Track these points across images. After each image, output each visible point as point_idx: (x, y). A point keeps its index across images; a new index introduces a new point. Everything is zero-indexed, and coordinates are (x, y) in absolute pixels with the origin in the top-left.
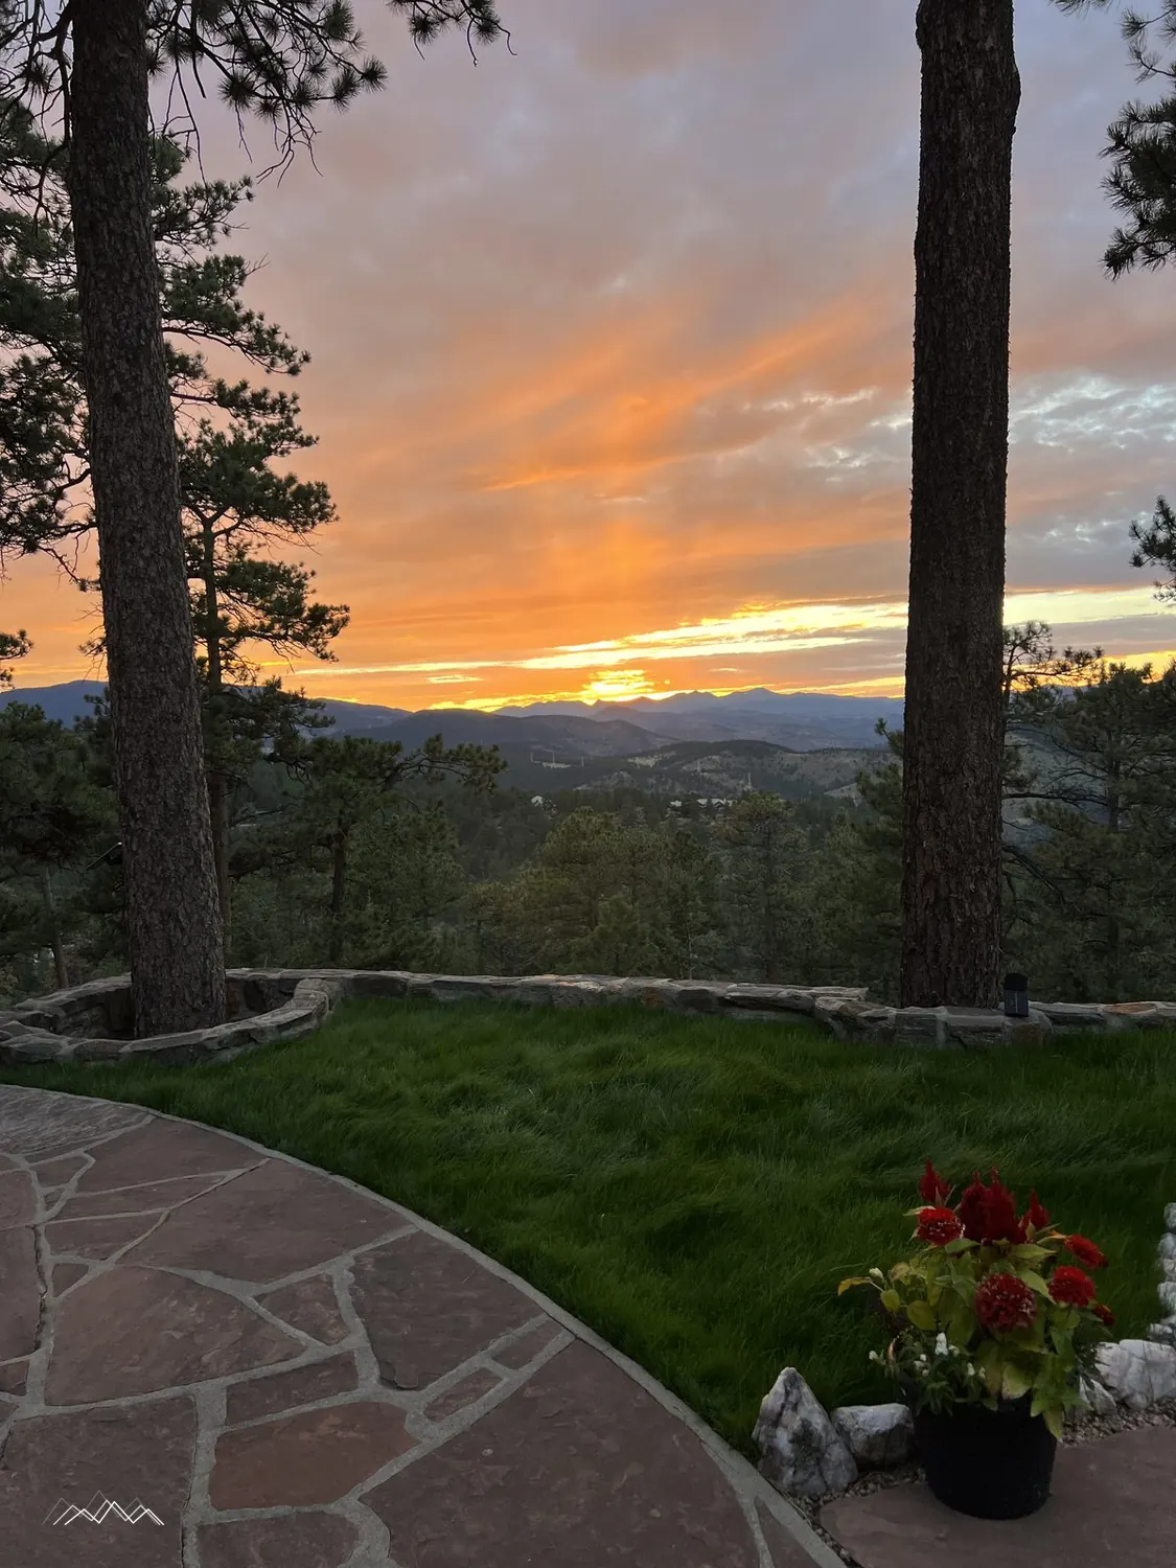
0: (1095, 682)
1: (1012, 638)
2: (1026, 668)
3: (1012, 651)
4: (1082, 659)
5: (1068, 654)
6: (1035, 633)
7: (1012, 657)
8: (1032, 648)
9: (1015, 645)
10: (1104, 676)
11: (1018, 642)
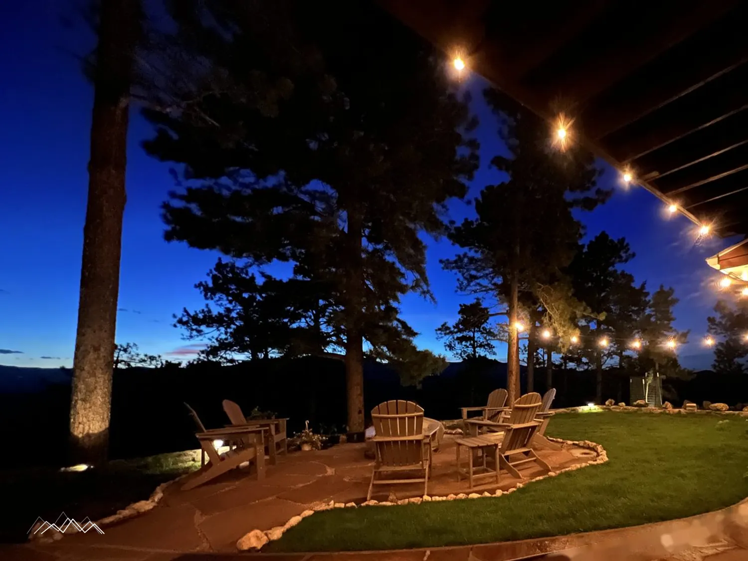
0: (159, 366)
1: (119, 347)
2: (125, 359)
3: (119, 353)
4: (152, 358)
5: (146, 356)
6: (130, 347)
7: (119, 354)
8: (129, 352)
9: (120, 350)
10: (162, 364)
11: (122, 349)
